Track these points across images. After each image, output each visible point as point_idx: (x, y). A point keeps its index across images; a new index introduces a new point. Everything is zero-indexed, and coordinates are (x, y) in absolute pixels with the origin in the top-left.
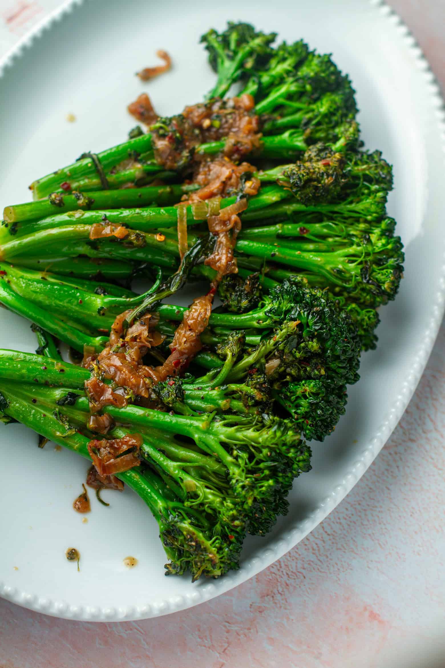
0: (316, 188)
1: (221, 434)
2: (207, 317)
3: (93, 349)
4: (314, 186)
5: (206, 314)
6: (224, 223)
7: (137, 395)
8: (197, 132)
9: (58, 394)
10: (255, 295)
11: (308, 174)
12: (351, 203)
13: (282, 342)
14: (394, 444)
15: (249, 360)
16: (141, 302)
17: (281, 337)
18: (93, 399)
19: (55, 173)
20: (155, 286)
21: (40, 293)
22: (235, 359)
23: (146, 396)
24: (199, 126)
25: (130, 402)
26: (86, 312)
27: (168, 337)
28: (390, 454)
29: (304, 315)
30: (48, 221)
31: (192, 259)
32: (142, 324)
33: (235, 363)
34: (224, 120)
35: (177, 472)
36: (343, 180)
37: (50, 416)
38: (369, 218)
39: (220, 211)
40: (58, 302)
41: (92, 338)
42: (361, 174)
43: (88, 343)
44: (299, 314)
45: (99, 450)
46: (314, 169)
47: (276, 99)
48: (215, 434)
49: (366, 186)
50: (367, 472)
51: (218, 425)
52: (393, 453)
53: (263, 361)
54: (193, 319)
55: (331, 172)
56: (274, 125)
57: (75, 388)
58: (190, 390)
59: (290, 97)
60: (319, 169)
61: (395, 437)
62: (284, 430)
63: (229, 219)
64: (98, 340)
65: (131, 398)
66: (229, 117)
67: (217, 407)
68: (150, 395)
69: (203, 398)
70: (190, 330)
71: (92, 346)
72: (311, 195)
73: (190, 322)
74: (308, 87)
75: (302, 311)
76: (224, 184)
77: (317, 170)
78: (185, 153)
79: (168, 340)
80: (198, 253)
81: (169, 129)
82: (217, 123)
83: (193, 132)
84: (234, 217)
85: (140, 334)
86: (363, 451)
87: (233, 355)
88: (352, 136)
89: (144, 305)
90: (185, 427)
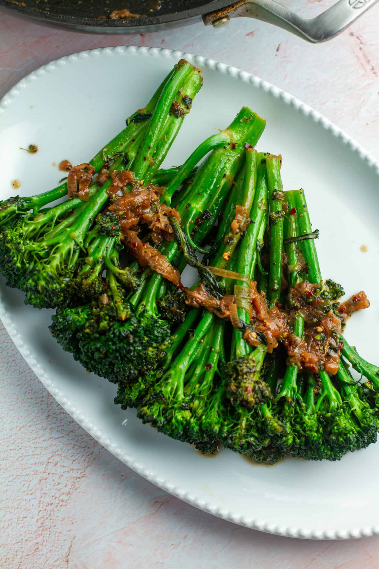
0: (231, 376)
1: (63, 245)
2: (157, 269)
3: (163, 193)
4: (233, 375)
5: (160, 269)
6: (227, 306)
7: (112, 203)
8: (315, 320)
9: (132, 154)
10: (168, 314)
11: (242, 371)
12: (219, 408)
13: (115, 306)
14: (49, 403)
15: (114, 284)
16: (184, 230)
17: (119, 306)
18: (119, 173)
19: (305, 206)
20: (192, 243)
21: (213, 168)
22: (117, 275)
23: (110, 208)
24: (319, 324)
25: (109, 198)
26: (192, 197)
27: (158, 246)
28: (43, 397)
29: (131, 328)
30: (263, 184)
31: (205, 274)
32: (166, 226)
33: (114, 275)
34: (319, 343)
35: (51, 213)
36: (232, 399)
37: (121, 149)
38: (204, 417)
39: (236, 304)
40: (204, 179)
41: (171, 195)
42: (239, 422)
43: (168, 191)
44: (132, 325)
45: (87, 172)
46: (246, 379)
47: (328, 389)
48: (65, 241)
49: (230, 424)
50: (35, 375)
51: (72, 245)
52: (43, 399)
53: (110, 294)
54: (158, 260)
55: (240, 390)
56: (311, 385)
57: (132, 165)
58: (108, 242)
59: (327, 400)
60: (245, 383)
61: (54, 405)
62: (47, 279)
63: (228, 310)
64: (169, 198)
65: (112, 198)
66: (321, 348)
67: (89, 254)
68: (110, 211)
69: (99, 247)
70: (152, 256)
71: (165, 193)
72: (227, 371)
73: (157, 258)
74: (329, 414)
75: (133, 327)
76: (262, 321)
77: (245, 381)
78: (297, 304)
79: (155, 245)
80: (209, 281)
81: (318, 296)
82: (318, 337)
83: (315, 317)
84: (228, 313)
85: (159, 222)
86: (37, 360)
87: (120, 274)
88: (271, 424)
89: (180, 231)
90: (77, 224)
